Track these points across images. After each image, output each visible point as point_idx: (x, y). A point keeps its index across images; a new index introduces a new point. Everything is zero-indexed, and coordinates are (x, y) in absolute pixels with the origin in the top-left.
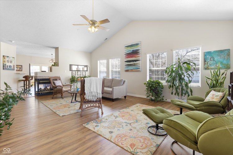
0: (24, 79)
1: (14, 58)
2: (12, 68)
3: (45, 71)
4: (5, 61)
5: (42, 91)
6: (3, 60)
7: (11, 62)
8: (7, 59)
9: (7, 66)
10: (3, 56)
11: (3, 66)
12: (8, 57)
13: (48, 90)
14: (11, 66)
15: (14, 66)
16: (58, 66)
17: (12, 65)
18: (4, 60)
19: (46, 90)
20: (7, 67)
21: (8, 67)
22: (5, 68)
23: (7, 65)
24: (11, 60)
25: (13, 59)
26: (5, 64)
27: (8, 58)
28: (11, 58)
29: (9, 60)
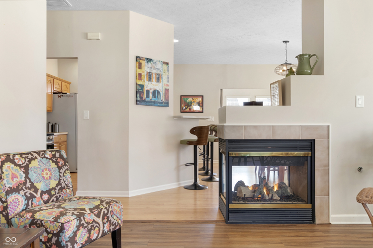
0: (194, 138)
1: (167, 64)
2: (162, 98)
3: (260, 104)
4: (140, 75)
5: (245, 199)
6: (136, 72)
7: (159, 78)
8: (146, 68)
9: (148, 91)
10: (137, 57)
11: (137, 92)
12: (149, 60)
13: (271, 199)
14: (158, 92)
15: (167, 90)
16: (320, 72)
17: (159, 87)
18: (139, 71)
19: (263, 199)
20: (148, 96)
21: (151, 95)
22: (142, 98)
23: (146, 88)
24: (158, 72)
25: (165, 66)
26: (142, 86)
27: (150, 65)
28: (159, 66)
29: (154, 71)
